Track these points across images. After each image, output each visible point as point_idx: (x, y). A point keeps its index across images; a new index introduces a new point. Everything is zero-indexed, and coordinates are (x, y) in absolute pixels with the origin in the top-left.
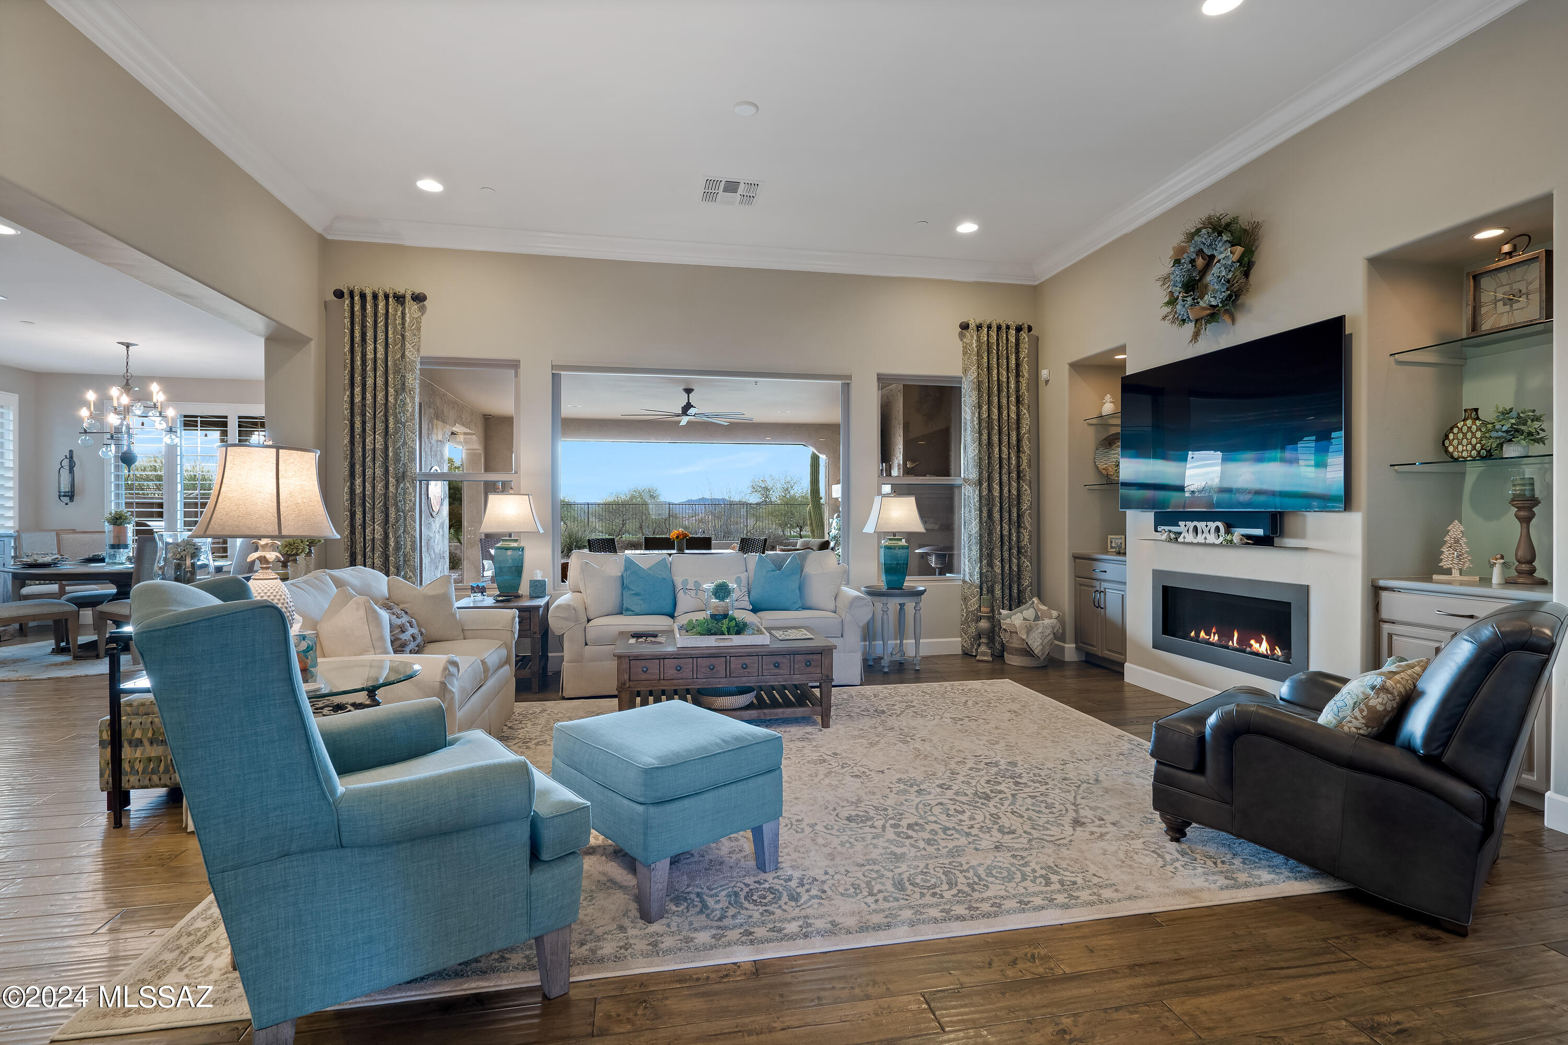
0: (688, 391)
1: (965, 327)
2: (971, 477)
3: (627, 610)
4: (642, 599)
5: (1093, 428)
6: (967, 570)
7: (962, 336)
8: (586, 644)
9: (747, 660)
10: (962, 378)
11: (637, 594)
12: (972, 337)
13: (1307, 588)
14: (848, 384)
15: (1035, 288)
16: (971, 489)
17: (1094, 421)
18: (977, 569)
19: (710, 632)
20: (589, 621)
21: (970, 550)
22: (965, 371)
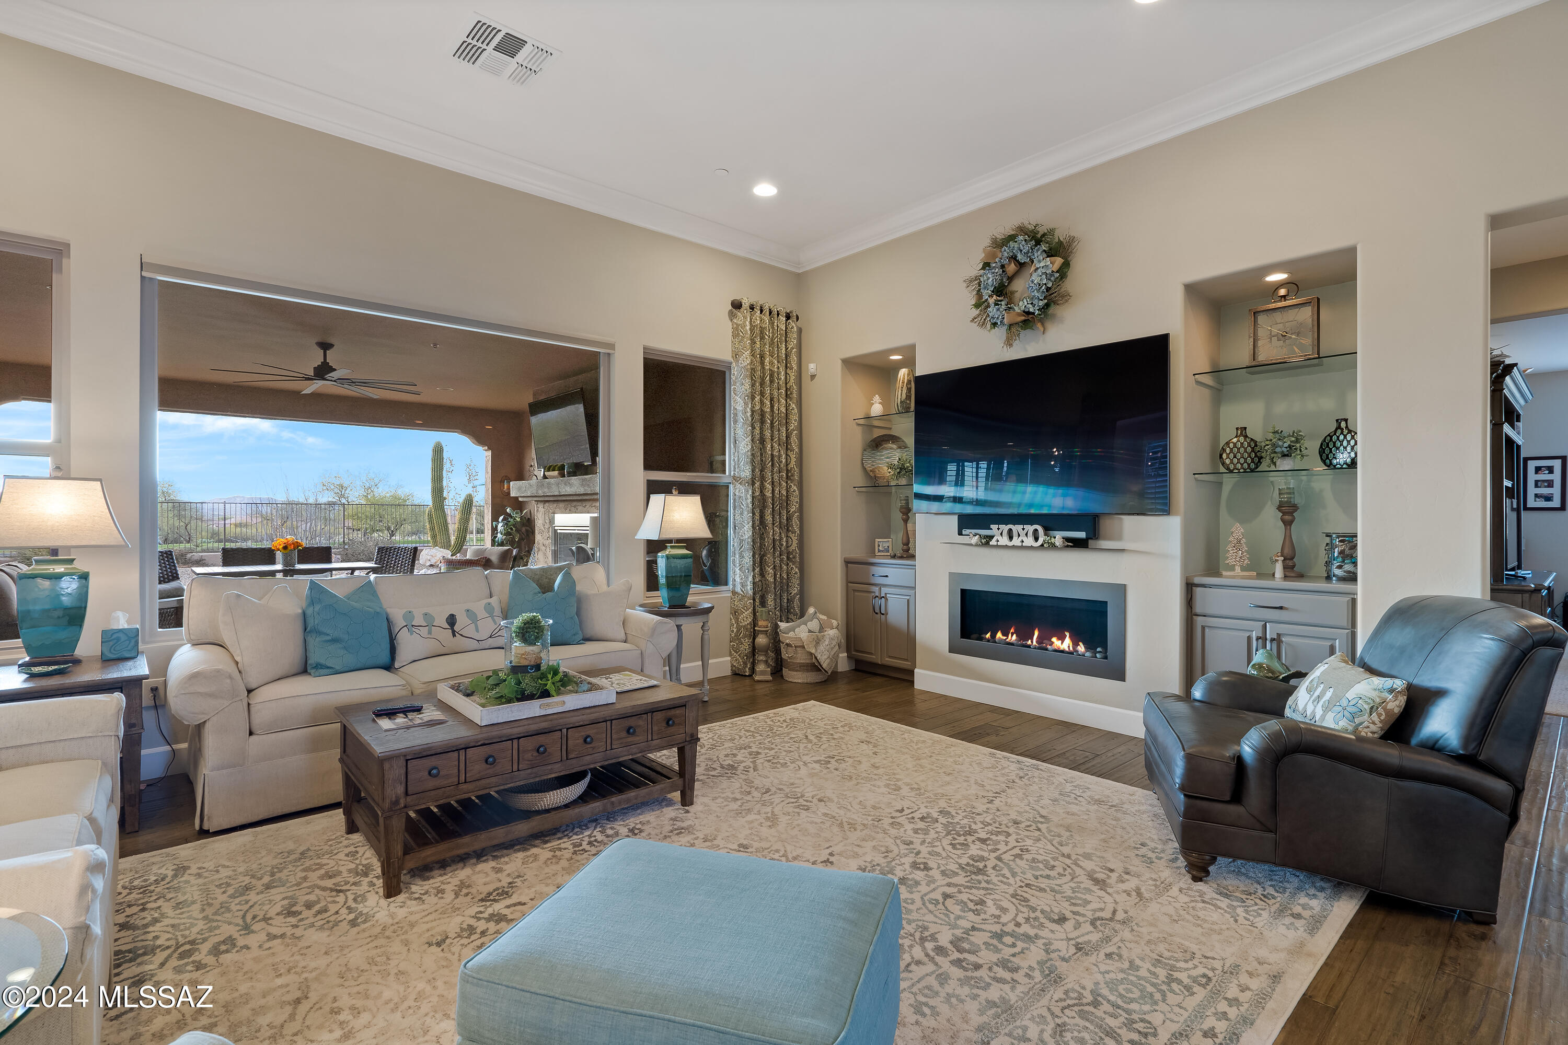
0: (325, 346)
1: (737, 305)
2: (743, 475)
3: (318, 666)
4: (345, 648)
5: (860, 428)
6: (738, 579)
7: (732, 316)
8: (251, 733)
9: (590, 731)
10: (731, 363)
11: (335, 641)
12: (745, 317)
13: (1124, 587)
14: (609, 354)
15: (798, 275)
16: (743, 488)
17: (861, 422)
18: (750, 579)
19: (523, 697)
20: (249, 691)
21: (742, 556)
22: (736, 355)
